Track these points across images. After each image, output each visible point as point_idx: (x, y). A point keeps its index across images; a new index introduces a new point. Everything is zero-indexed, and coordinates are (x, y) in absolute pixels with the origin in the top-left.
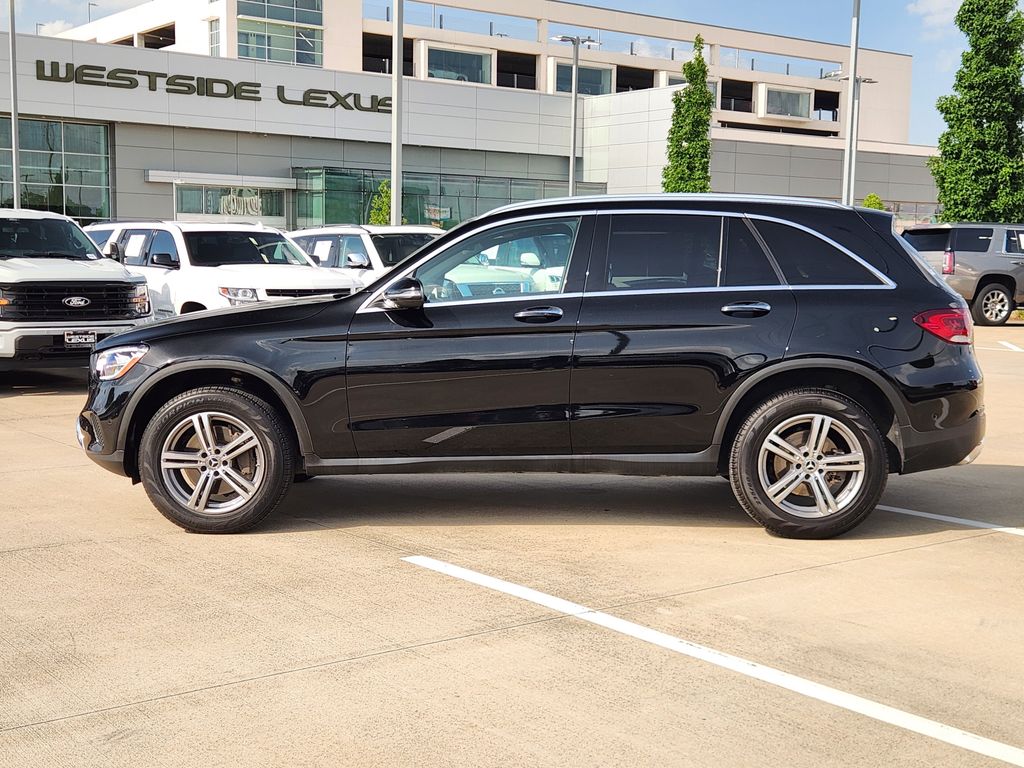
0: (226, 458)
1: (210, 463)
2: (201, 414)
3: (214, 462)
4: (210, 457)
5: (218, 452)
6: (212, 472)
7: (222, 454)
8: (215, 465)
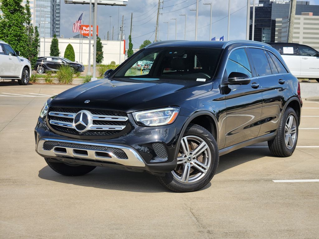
0: (194, 156)
1: (188, 160)
2: (184, 138)
3: (189, 159)
4: (188, 157)
5: (191, 154)
6: (189, 164)
7: (193, 154)
8: (190, 160)
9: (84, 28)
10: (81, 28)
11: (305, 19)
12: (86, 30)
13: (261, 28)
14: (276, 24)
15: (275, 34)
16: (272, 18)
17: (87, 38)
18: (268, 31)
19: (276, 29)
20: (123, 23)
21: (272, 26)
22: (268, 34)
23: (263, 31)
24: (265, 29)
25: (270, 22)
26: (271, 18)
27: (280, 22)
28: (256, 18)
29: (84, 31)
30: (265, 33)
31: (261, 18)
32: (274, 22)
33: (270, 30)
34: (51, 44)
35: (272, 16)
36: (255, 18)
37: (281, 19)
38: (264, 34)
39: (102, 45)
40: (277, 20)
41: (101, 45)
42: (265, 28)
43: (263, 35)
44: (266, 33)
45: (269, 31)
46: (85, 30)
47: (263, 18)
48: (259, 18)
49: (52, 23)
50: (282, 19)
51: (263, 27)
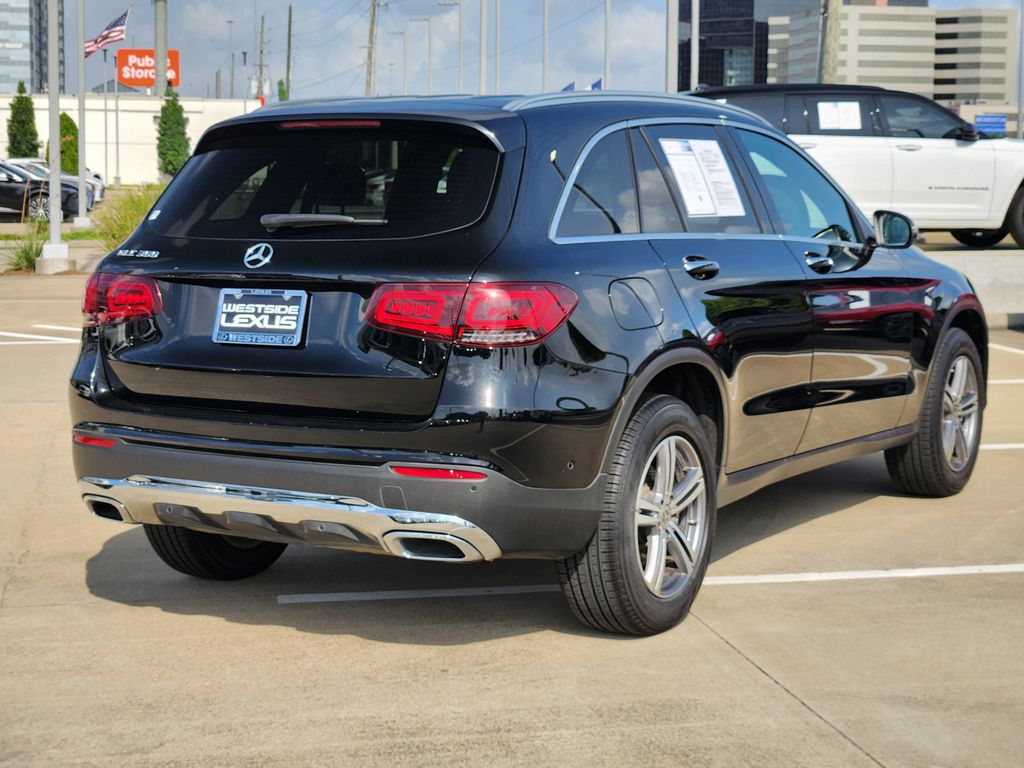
9: (132, 59)
10: (121, 60)
11: (864, 17)
12: (140, 65)
13: (723, 50)
14: (771, 37)
15: (766, 69)
16: (758, 17)
17: (135, 91)
18: (744, 59)
19: (772, 51)
20: (265, 40)
21: (757, 42)
22: (746, 69)
23: (727, 59)
24: (734, 51)
25: (752, 30)
26: (752, 15)
27: (782, 29)
28: (705, 18)
29: (133, 70)
30: (735, 65)
31: (719, 16)
32: (764, 29)
33: (751, 54)
34: (8, 114)
35: (756, 9)
36: (701, 17)
37: (784, 20)
38: (731, 69)
39: (185, 115)
40: (773, 21)
41: (181, 116)
42: (737, 50)
43: (730, 73)
44: (740, 65)
45: (749, 58)
46: (136, 66)
47: (728, 16)
48: (715, 17)
49: (34, 46)
50: (791, 20)
51: (726, 45)
